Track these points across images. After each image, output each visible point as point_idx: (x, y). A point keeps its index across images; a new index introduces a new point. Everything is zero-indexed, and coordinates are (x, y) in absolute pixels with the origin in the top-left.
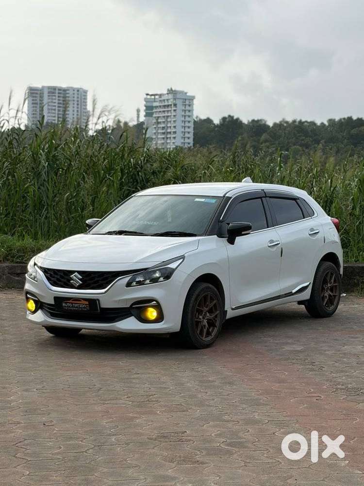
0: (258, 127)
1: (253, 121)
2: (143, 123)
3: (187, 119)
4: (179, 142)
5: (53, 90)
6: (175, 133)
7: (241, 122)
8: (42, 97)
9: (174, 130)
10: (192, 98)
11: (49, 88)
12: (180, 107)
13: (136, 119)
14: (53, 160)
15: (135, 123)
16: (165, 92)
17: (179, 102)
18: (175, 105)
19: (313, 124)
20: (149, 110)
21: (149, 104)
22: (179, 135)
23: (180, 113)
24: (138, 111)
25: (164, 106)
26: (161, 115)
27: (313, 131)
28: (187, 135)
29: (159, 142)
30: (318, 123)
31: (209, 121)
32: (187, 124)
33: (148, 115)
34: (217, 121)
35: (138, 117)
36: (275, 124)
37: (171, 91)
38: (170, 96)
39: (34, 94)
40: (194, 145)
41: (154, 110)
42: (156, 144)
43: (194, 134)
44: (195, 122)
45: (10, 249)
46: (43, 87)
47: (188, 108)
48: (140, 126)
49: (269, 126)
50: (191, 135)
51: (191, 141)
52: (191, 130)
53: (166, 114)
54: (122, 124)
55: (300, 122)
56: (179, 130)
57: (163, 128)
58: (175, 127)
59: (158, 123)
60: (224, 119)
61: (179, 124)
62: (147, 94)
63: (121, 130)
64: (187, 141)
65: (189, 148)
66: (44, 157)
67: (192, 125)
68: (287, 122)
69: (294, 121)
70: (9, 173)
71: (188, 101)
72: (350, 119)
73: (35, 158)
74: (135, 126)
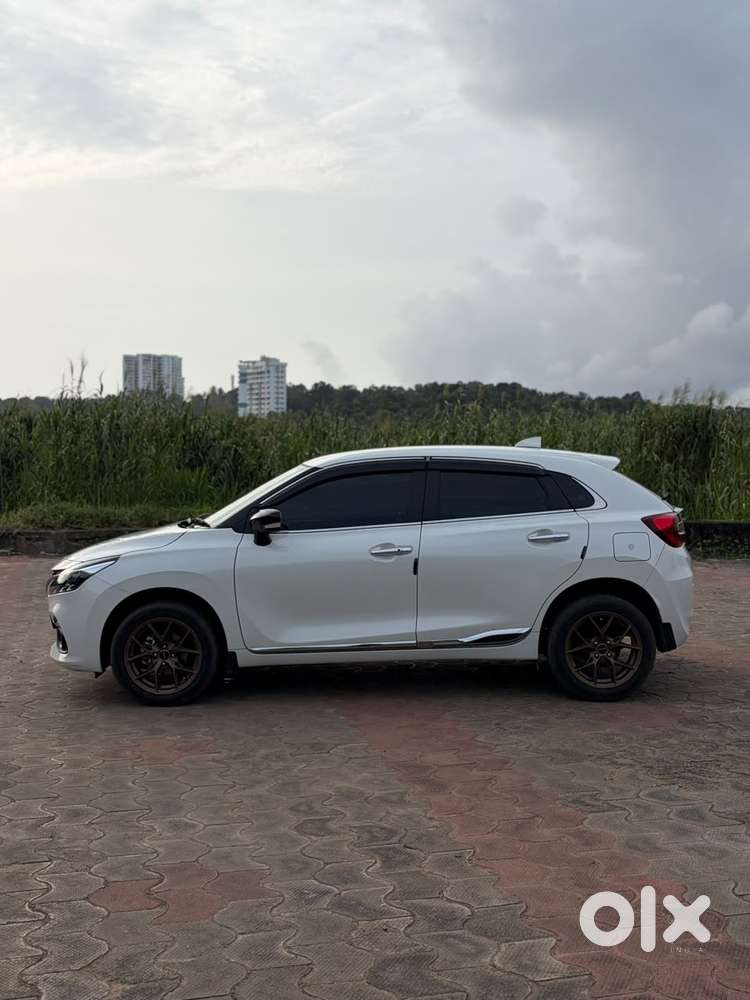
0: (349, 392)
1: (344, 387)
2: (237, 389)
3: (280, 385)
4: (273, 408)
5: (147, 358)
6: (268, 398)
7: (332, 388)
8: (136, 365)
9: (267, 396)
10: (284, 366)
11: (144, 355)
12: (273, 373)
13: (230, 385)
14: (115, 429)
15: (230, 389)
16: (258, 359)
17: (272, 369)
18: (268, 372)
19: (401, 389)
20: (243, 377)
21: (244, 371)
22: (273, 401)
23: (273, 379)
24: (233, 378)
25: (258, 373)
26: (255, 381)
27: (402, 395)
28: (281, 401)
29: (254, 407)
30: (406, 388)
31: (301, 387)
32: (281, 390)
33: (243, 380)
34: (309, 387)
35: (233, 383)
36: (365, 390)
37: (264, 359)
38: (264, 363)
39: (129, 361)
40: (288, 409)
41: (248, 377)
42: (251, 409)
43: (288, 400)
44: (288, 388)
45: (69, 516)
46: (138, 355)
47: (280, 375)
48: (234, 393)
49: (359, 392)
50: (285, 401)
51: (285, 406)
52: (285, 396)
53: (259, 381)
54: (217, 392)
55: (389, 388)
56: (273, 396)
57: (257, 394)
58: (268, 393)
59: (251, 389)
60: (316, 385)
61: (273, 390)
62: (241, 362)
63: (216, 395)
64: (280, 406)
65: (283, 413)
66: (106, 426)
67: (285, 391)
68: (376, 388)
69: (383, 387)
70: (72, 442)
71: (280, 368)
72: (435, 384)
73: (97, 424)
74: (230, 393)
